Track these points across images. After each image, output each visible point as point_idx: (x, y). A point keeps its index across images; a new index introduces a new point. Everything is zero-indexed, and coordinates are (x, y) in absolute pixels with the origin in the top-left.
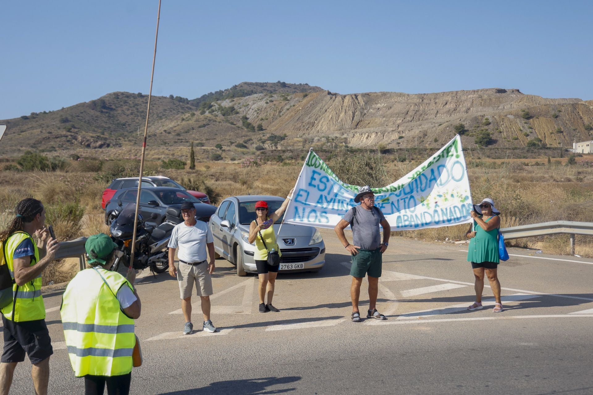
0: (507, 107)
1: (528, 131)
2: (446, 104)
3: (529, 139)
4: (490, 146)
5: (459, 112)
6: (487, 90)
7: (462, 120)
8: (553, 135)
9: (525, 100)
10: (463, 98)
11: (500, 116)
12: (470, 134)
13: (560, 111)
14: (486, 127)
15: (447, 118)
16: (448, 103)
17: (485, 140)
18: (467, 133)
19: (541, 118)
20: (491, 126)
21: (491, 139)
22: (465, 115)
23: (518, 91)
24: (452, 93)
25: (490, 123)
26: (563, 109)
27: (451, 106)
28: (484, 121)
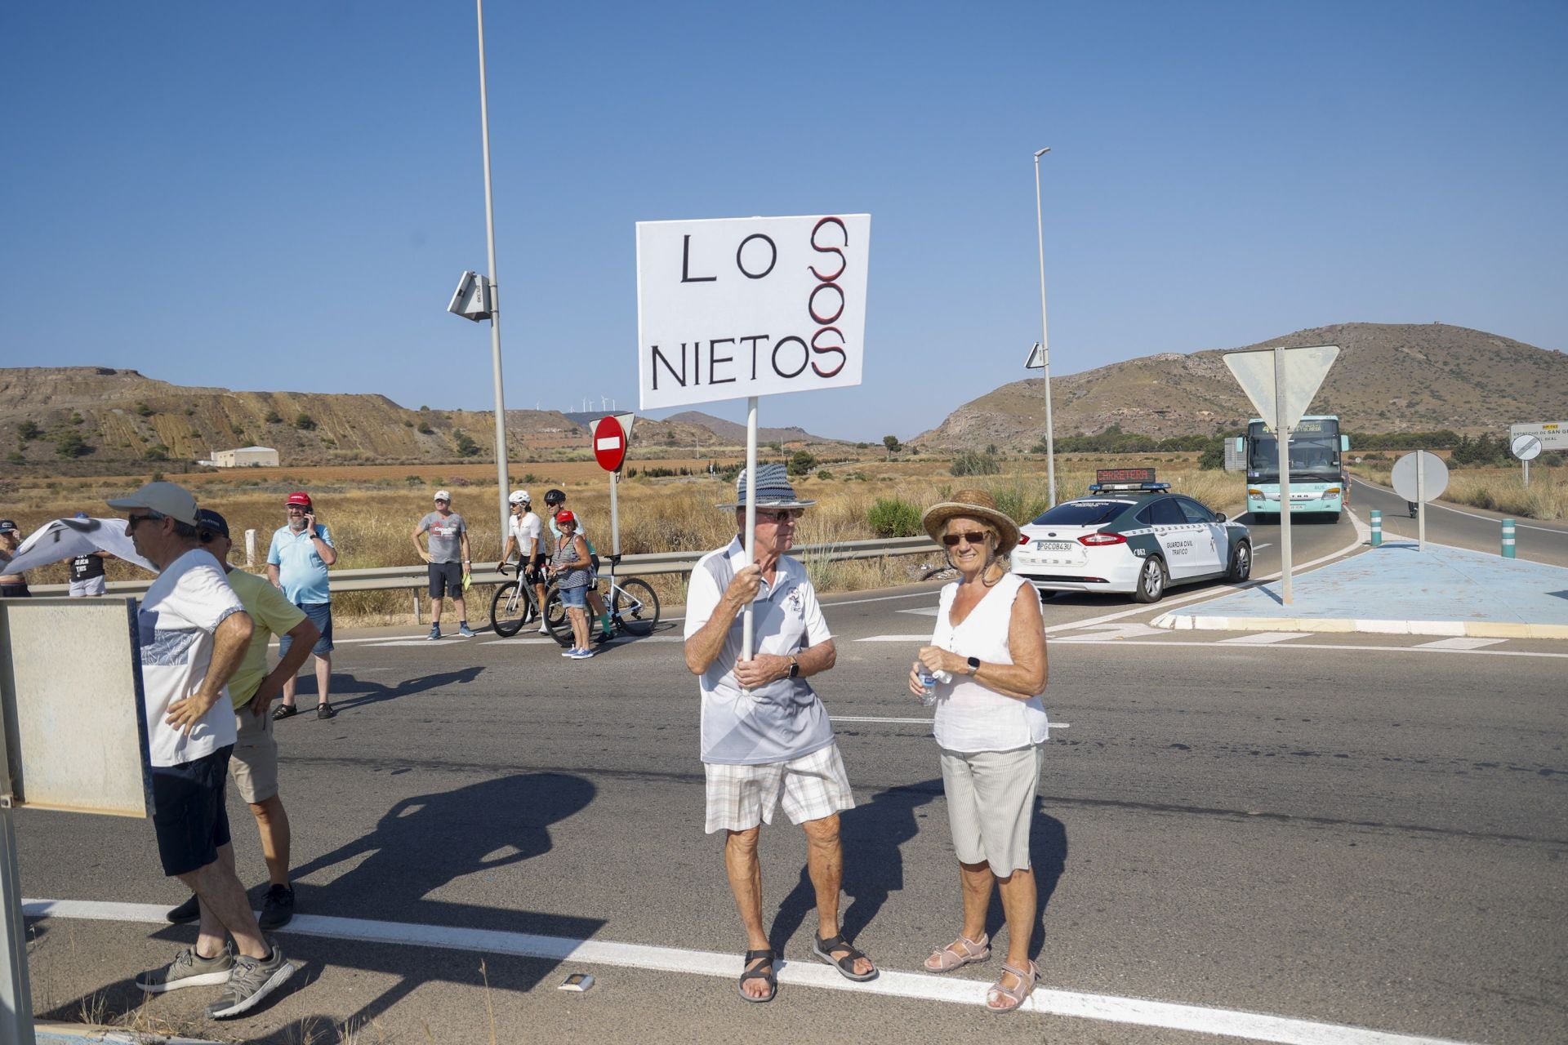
0: (115, 396)
1: (147, 434)
2: (7, 387)
3: (149, 445)
4: (82, 458)
5: (31, 402)
6: (81, 369)
7: (33, 414)
8: (186, 440)
9: (143, 388)
10: (39, 380)
11: (99, 411)
12: (48, 438)
13: (196, 406)
14: (76, 428)
15: (11, 411)
16: (11, 387)
17: (75, 447)
18: (40, 436)
19: (167, 415)
20: (84, 426)
21: (83, 446)
22: (42, 407)
23: (136, 372)
24: (19, 370)
25: (82, 421)
26: (201, 402)
27: (16, 392)
28: (72, 417)
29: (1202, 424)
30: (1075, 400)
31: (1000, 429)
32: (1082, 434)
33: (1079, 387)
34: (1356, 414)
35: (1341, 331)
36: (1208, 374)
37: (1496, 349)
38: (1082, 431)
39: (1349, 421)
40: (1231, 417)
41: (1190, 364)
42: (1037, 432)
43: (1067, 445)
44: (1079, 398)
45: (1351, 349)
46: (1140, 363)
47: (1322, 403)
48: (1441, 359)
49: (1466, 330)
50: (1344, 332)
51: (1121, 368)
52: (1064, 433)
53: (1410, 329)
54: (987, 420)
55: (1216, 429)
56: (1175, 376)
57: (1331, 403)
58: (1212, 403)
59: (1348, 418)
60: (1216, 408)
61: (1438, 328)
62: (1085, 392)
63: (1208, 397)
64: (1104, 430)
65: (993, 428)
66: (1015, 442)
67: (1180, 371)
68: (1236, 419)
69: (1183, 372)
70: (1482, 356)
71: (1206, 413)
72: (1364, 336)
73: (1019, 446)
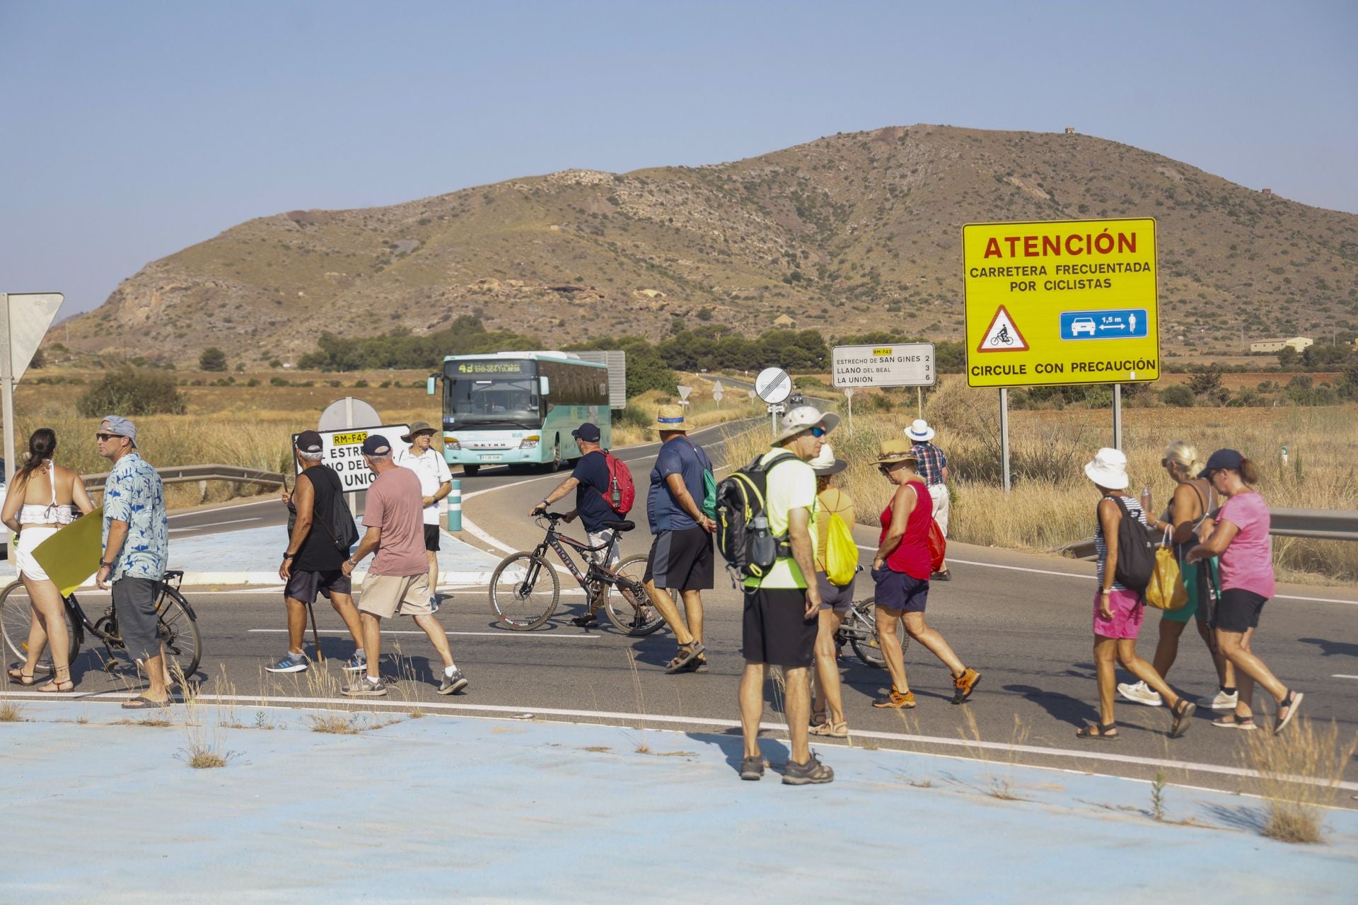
29: (643, 315)
30: (394, 260)
31: (235, 316)
32: (406, 332)
33: (403, 232)
34: (926, 301)
35: (902, 139)
36: (658, 215)
37: (1167, 185)
38: (407, 323)
39: (912, 316)
40: (699, 301)
41: (623, 193)
42: (313, 324)
43: (373, 351)
44: (402, 255)
45: (921, 175)
46: (525, 188)
47: (866, 280)
48: (1076, 200)
49: (1118, 146)
50: (908, 142)
51: (488, 196)
52: (370, 327)
53: (1021, 141)
54: (207, 296)
55: (669, 326)
56: (595, 216)
57: (883, 279)
58: (664, 273)
59: (909, 309)
60: (670, 284)
61: (1071, 141)
62: (415, 243)
63: (656, 262)
64: (447, 326)
65: (220, 314)
66: (267, 343)
67: (599, 206)
68: (709, 306)
69: (609, 209)
70: (1144, 196)
71: (651, 293)
72: (943, 154)
73: (275, 352)
